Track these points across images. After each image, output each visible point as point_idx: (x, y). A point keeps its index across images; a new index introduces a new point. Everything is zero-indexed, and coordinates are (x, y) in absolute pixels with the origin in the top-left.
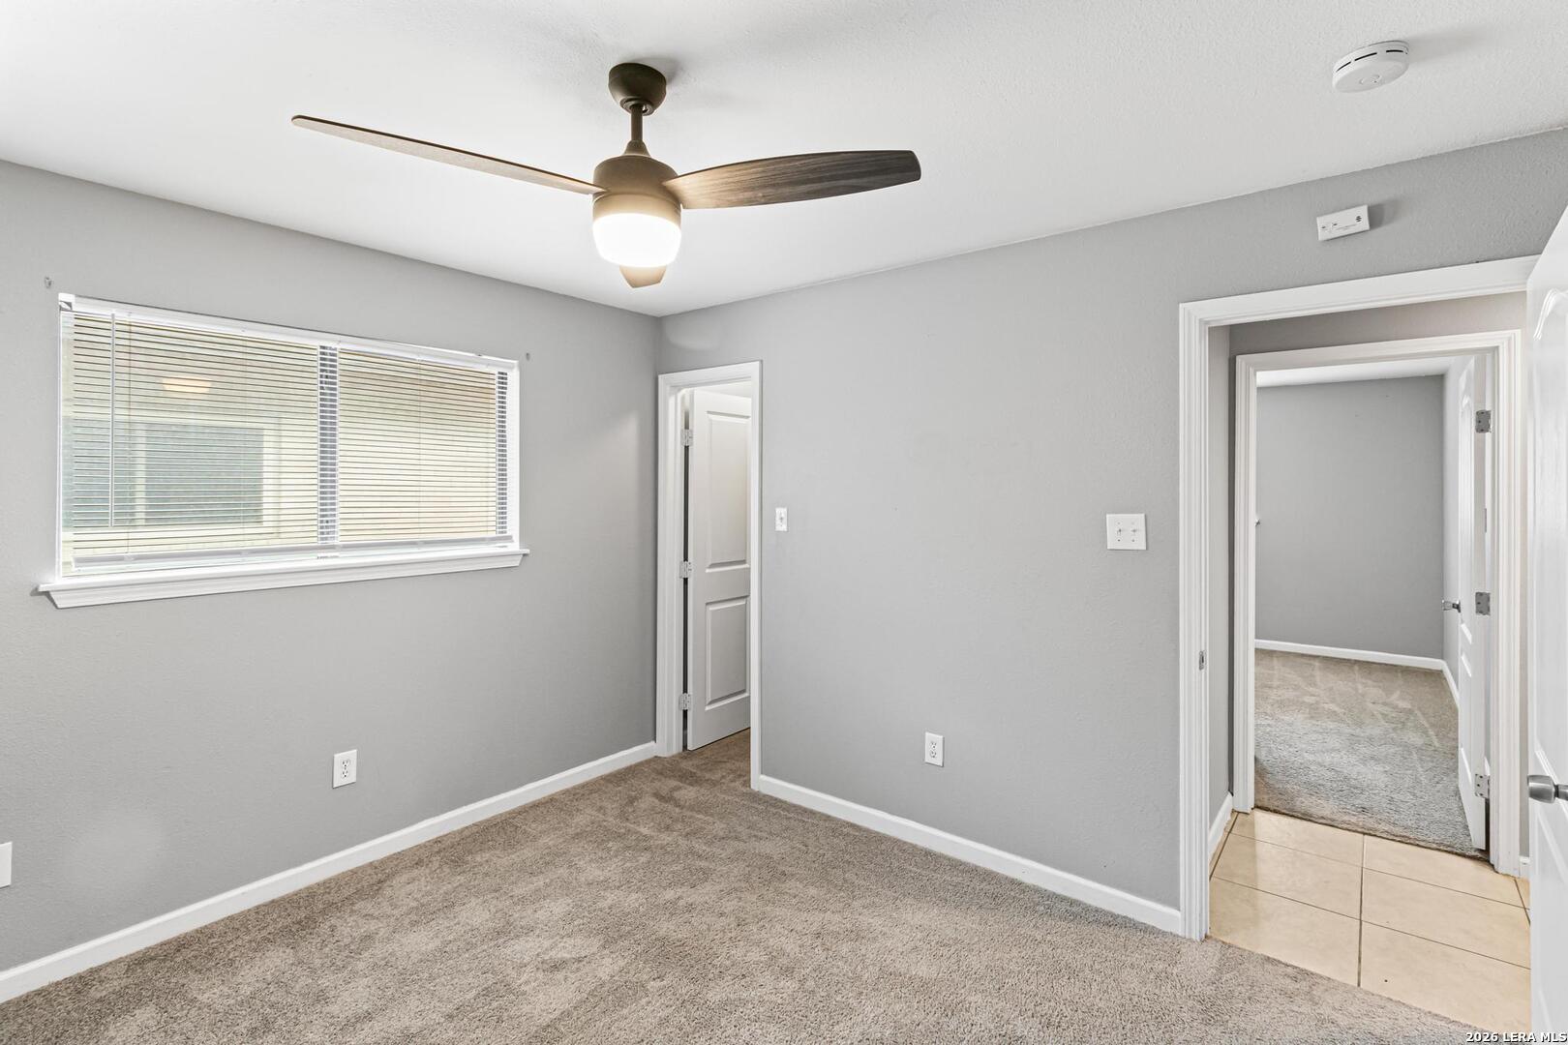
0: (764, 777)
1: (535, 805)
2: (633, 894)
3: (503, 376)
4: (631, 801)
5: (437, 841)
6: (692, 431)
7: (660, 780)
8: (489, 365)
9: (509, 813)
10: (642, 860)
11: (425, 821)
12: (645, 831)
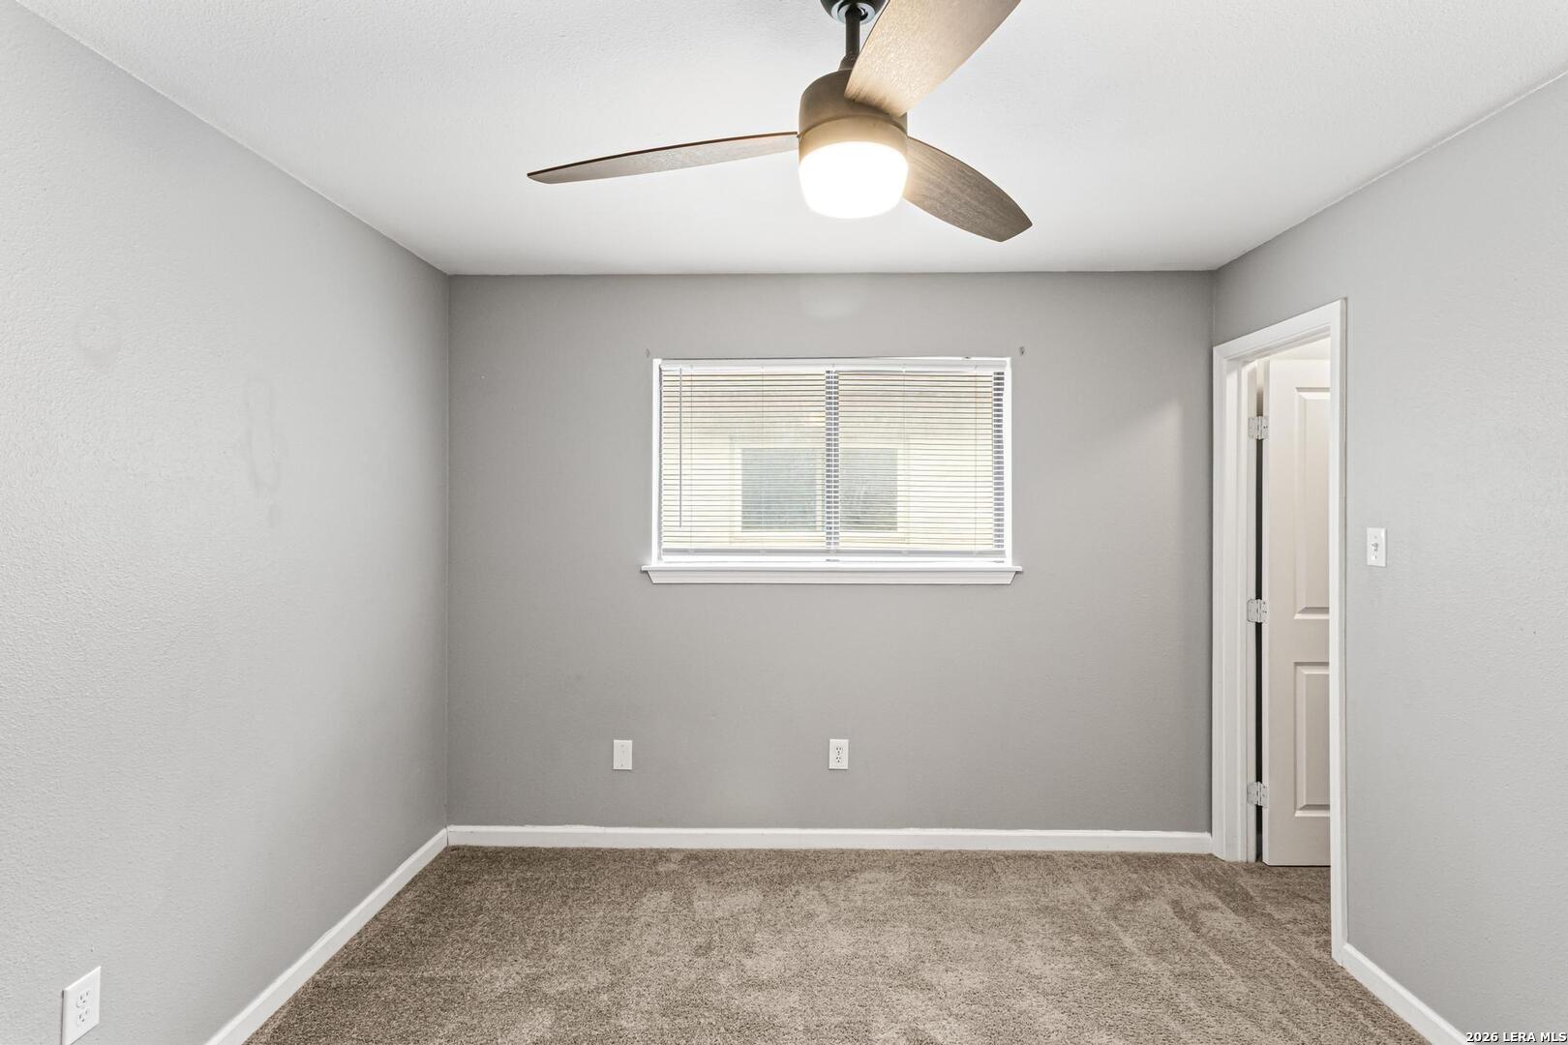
0: (1349, 948)
1: (1029, 856)
2: (1056, 1012)
3: (999, 378)
4: (1137, 896)
5: (918, 853)
6: (1267, 418)
7: (1193, 886)
8: (976, 366)
9: (998, 853)
10: (1100, 977)
11: (911, 829)
12: (1128, 941)
